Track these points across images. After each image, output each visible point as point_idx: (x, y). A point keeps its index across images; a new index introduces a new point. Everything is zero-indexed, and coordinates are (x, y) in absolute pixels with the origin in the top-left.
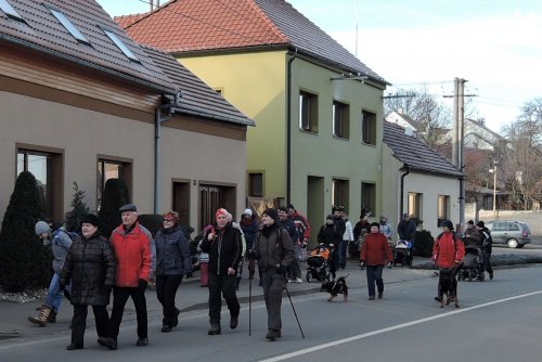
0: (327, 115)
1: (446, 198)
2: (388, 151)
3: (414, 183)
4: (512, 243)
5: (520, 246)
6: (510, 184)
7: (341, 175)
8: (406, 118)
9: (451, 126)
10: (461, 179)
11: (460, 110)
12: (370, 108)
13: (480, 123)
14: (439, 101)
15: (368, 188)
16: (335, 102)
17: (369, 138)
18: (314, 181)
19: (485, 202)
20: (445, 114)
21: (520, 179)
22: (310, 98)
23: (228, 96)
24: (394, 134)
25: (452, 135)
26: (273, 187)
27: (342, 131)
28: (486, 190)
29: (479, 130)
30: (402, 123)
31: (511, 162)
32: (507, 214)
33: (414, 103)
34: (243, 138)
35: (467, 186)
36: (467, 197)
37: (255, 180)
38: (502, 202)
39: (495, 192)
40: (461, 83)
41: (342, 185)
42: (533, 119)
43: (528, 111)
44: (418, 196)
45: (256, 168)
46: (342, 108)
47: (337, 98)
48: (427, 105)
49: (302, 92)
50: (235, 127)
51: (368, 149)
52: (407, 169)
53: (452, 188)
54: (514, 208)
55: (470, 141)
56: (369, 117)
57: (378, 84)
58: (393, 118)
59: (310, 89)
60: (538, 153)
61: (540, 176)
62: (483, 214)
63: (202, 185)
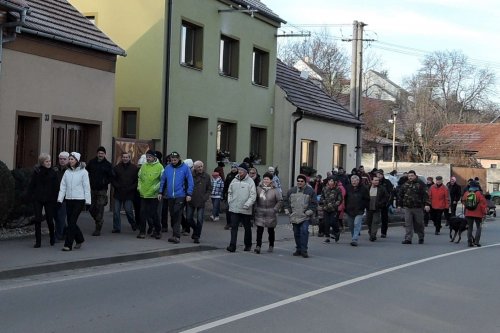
1: (342, 147)
2: (281, 94)
3: (308, 129)
6: (410, 135)
7: (228, 117)
9: (350, 76)
10: (358, 127)
12: (263, 46)
13: (384, 75)
15: (258, 133)
16: (223, 37)
17: (261, 79)
18: (196, 123)
19: (384, 153)
21: (419, 130)
22: (194, 30)
24: (288, 76)
26: (148, 128)
27: (231, 69)
28: (386, 141)
29: (382, 81)
31: (412, 114)
32: (405, 166)
33: (321, 52)
34: (112, 69)
35: (365, 135)
36: (364, 148)
37: (129, 118)
38: (401, 153)
39: (394, 143)
40: (360, 27)
41: (228, 128)
42: (434, 72)
43: (428, 64)
44: (313, 144)
45: (129, 105)
46: (231, 43)
47: (226, 32)
49: (185, 23)
50: (103, 57)
51: (260, 91)
52: (300, 114)
53: (348, 136)
54: (413, 160)
55: (373, 93)
56: (262, 55)
57: (275, 21)
59: (194, 19)
60: (437, 106)
61: (438, 128)
62: (382, 165)
63: (55, 121)
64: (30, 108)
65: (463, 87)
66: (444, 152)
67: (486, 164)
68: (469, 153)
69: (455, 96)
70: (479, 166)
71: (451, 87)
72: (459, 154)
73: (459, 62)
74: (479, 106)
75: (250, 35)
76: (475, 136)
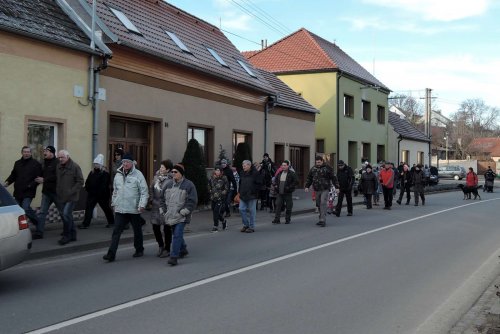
0: (359, 108)
1: (422, 153)
2: (391, 128)
3: (405, 145)
4: (456, 178)
5: (460, 179)
6: (455, 145)
7: (367, 141)
8: (400, 109)
9: (424, 114)
10: (429, 143)
11: (429, 105)
12: (382, 104)
13: (439, 113)
14: (417, 100)
15: (381, 148)
16: (363, 101)
17: (381, 120)
18: (352, 144)
19: (442, 155)
20: (420, 108)
21: (460, 143)
22: (349, 98)
23: (305, 97)
24: (394, 118)
25: (424, 119)
26: (330, 147)
27: (367, 117)
28: (442, 149)
29: (438, 116)
30: (398, 112)
31: (455, 133)
32: (453, 162)
33: (404, 101)
34: (314, 120)
35: (433, 147)
36: (432, 152)
37: (320, 143)
38: (451, 155)
39: (447, 150)
40: (429, 91)
41: (367, 146)
42: (466, 110)
43: (463, 106)
44: (407, 152)
45: (320, 137)
46: (366, 104)
47: (364, 99)
48: (411, 102)
49: (345, 95)
50: (309, 114)
51: (381, 127)
52: (401, 137)
53: (425, 148)
54: (457, 159)
55: (434, 122)
56: (381, 109)
57: (386, 91)
58: (393, 109)
59: (350, 93)
60: (469, 129)
61: (469, 140)
62: (441, 161)
63: (291, 146)
64: (279, 141)
65: (483, 118)
66: (473, 154)
67: (496, 159)
68: (487, 154)
69: (478, 123)
70: (492, 161)
71: (476, 118)
72: (481, 154)
73: (481, 105)
74: (492, 128)
75: (376, 100)
76: (490, 145)
